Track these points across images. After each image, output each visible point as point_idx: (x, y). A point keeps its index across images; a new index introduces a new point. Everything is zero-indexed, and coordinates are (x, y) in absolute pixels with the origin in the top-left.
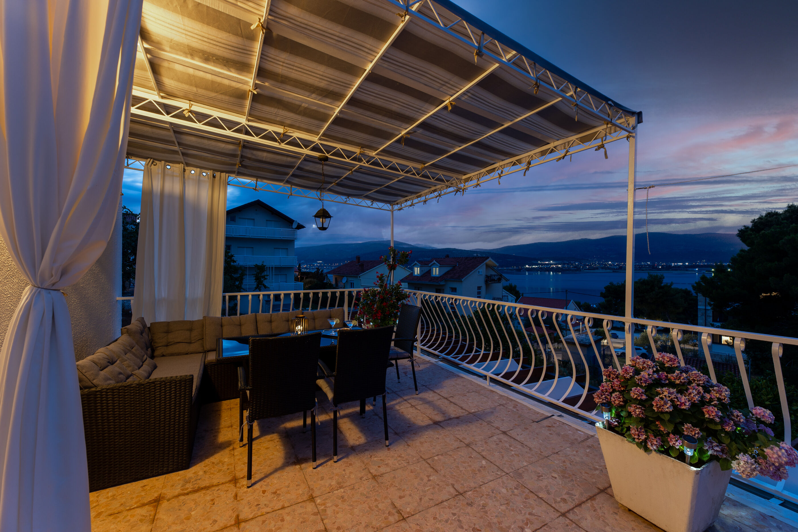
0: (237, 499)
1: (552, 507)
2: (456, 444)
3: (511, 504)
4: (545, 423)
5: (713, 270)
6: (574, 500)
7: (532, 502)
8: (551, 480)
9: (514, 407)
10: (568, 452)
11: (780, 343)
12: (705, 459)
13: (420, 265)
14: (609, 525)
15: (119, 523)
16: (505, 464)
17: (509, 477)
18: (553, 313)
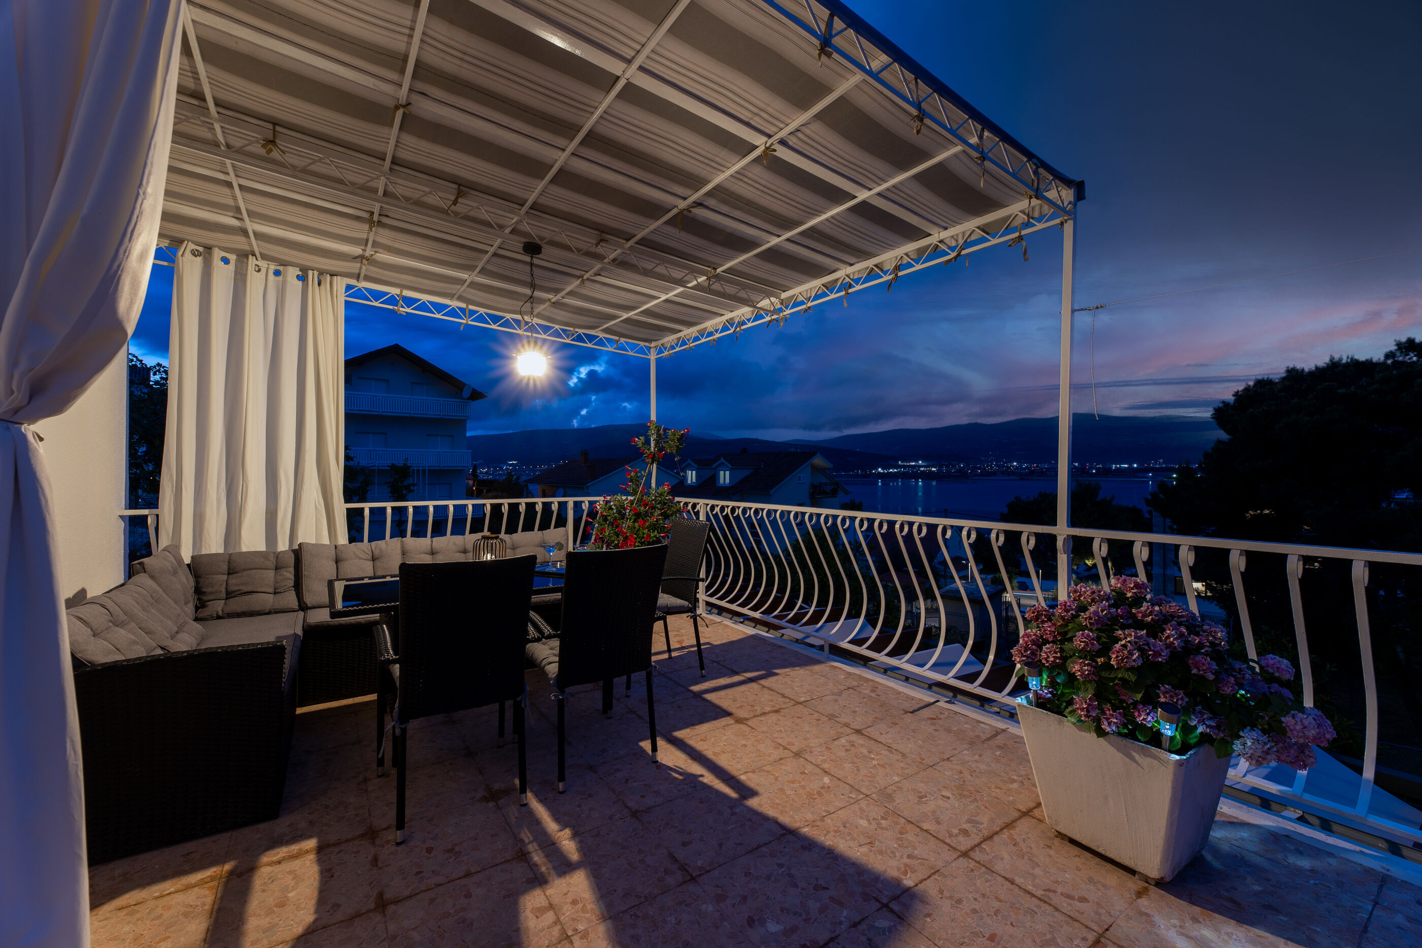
0: (377, 866)
1: (945, 843)
2: (777, 754)
3: (877, 843)
4: (926, 713)
5: (1175, 476)
6: (980, 831)
7: (911, 837)
8: (940, 802)
9: (873, 691)
10: (966, 757)
11: (1299, 555)
12: (1193, 741)
13: (696, 466)
14: (1039, 866)
15: (139, 922)
16: (862, 780)
17: (871, 800)
18: (937, 526)
